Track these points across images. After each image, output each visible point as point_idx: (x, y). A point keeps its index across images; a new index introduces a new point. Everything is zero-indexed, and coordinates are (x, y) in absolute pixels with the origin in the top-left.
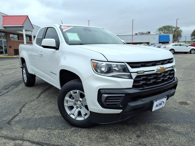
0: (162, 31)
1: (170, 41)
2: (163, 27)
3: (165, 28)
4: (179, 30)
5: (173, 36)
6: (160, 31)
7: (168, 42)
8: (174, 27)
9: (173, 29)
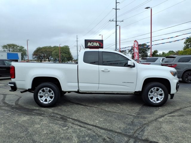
0: (7, 48)
1: (19, 59)
2: (8, 45)
3: (10, 46)
4: (24, 49)
5: (21, 54)
6: (4, 48)
7: (17, 60)
8: (19, 46)
9: (18, 48)
